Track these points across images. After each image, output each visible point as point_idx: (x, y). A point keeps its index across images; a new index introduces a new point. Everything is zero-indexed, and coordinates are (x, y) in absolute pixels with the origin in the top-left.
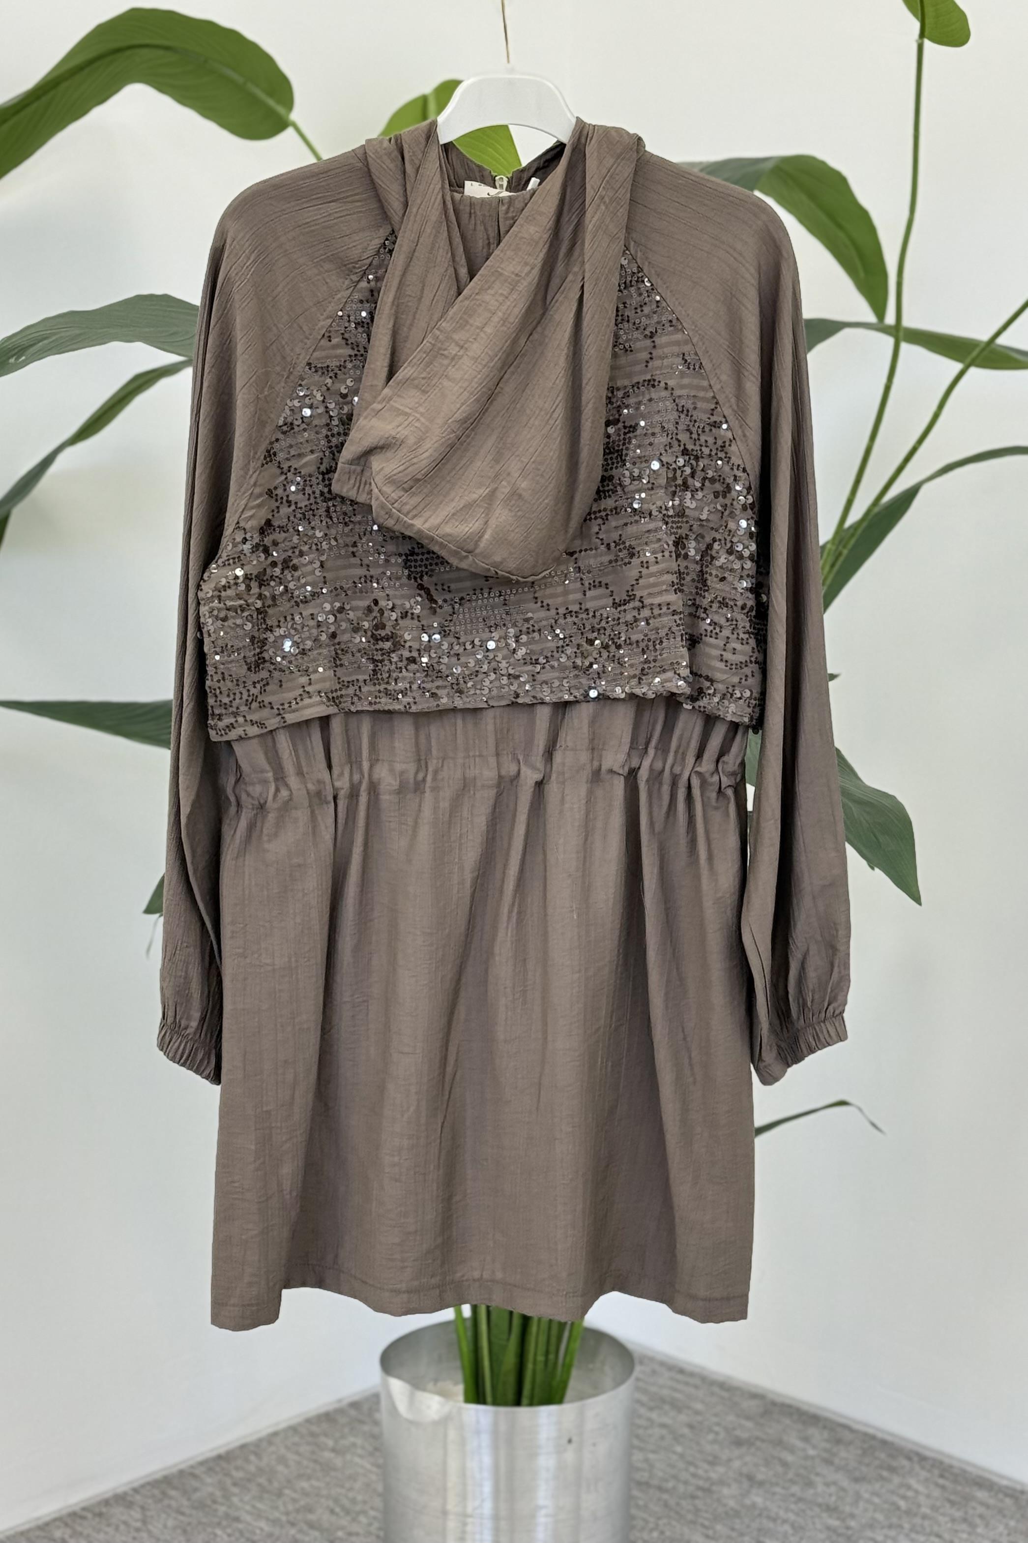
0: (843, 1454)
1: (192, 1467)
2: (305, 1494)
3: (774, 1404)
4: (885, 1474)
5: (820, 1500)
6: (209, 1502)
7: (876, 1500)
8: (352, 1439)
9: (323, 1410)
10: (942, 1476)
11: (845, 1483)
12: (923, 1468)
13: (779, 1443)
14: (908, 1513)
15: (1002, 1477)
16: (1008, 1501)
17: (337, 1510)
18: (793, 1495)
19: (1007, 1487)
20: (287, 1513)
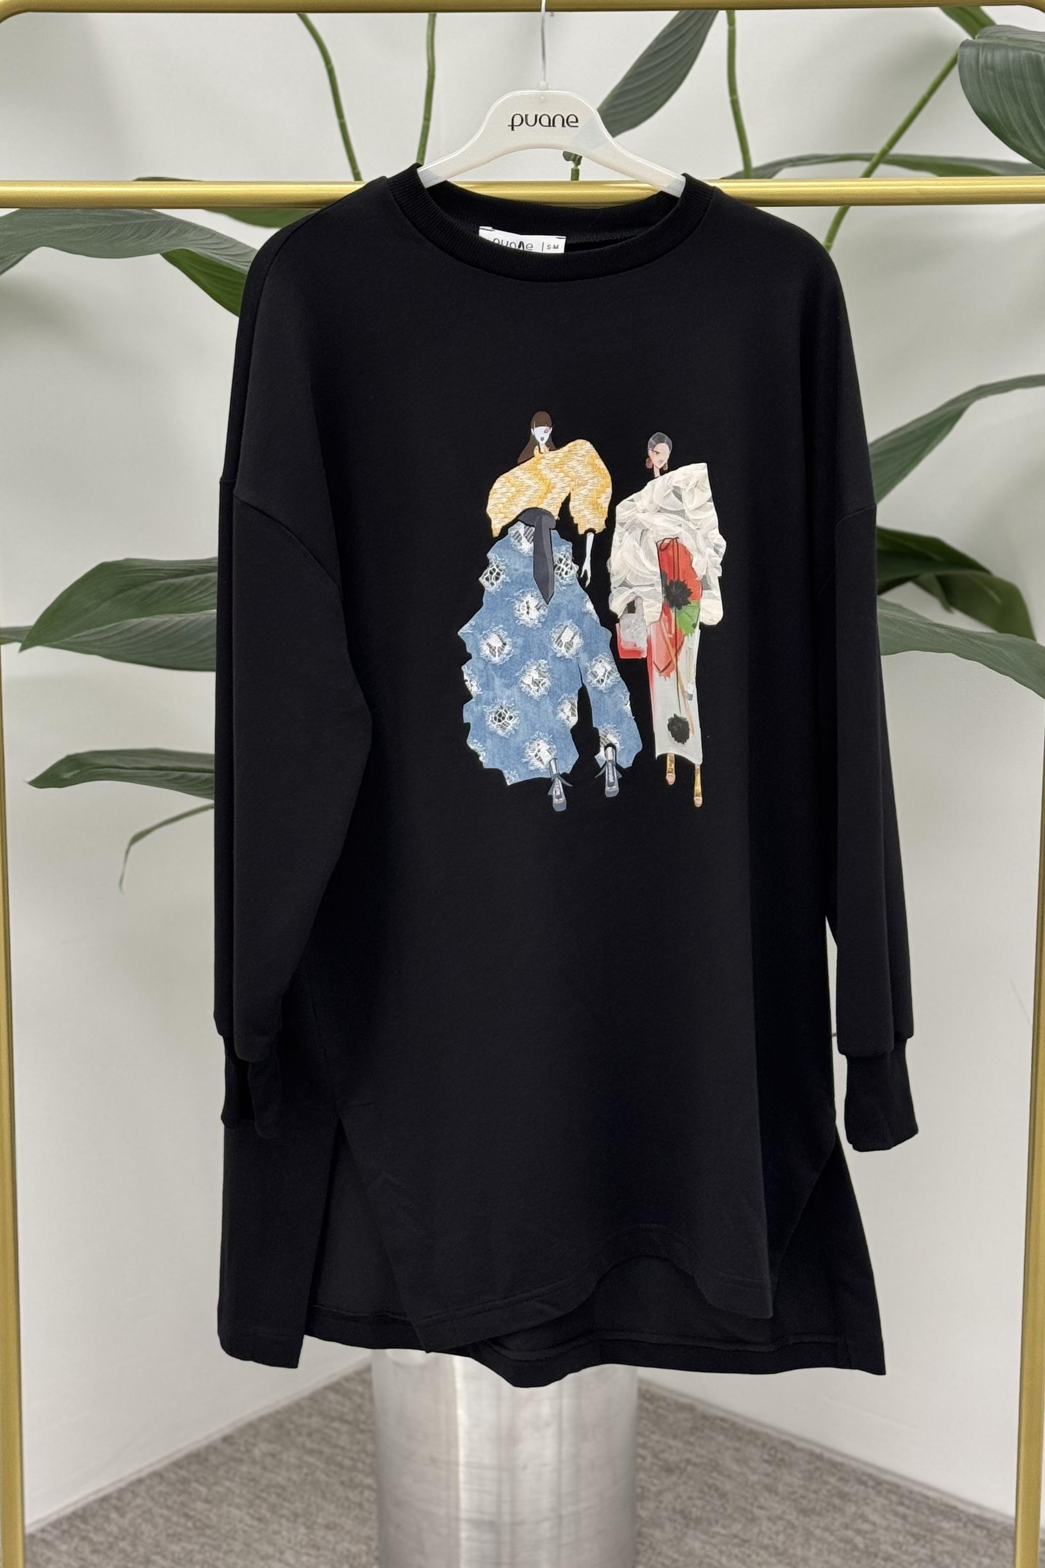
0: (787, 1478)
1: (43, 1530)
3: (705, 1417)
4: (837, 1501)
5: (766, 1541)
7: (831, 1539)
8: (227, 1483)
9: (194, 1447)
10: (901, 1503)
11: (792, 1516)
12: (879, 1493)
13: (716, 1467)
14: (866, 1552)
16: (978, 1532)
18: (736, 1536)
19: (975, 1516)
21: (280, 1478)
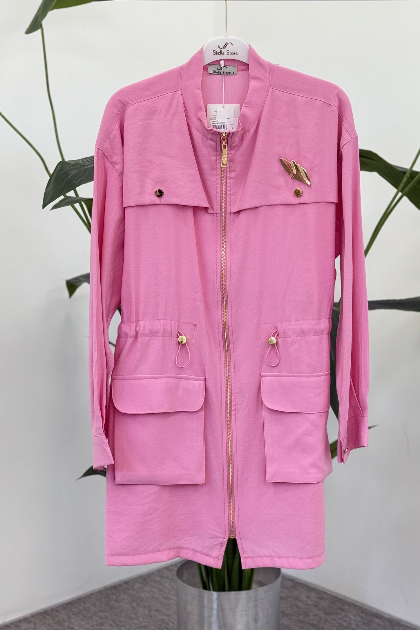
0: (323, 603)
1: (57, 607)
2: (101, 618)
4: (339, 611)
5: (311, 622)
6: (61, 621)
7: (334, 622)
8: (123, 596)
9: (113, 584)
10: (362, 613)
11: (322, 615)
12: (354, 610)
13: (297, 599)
15: (387, 614)
16: (388, 623)
17: (114, 625)
18: (300, 620)
19: (387, 618)
20: (93, 626)
21: (142, 595)
